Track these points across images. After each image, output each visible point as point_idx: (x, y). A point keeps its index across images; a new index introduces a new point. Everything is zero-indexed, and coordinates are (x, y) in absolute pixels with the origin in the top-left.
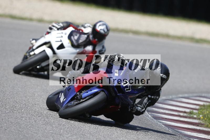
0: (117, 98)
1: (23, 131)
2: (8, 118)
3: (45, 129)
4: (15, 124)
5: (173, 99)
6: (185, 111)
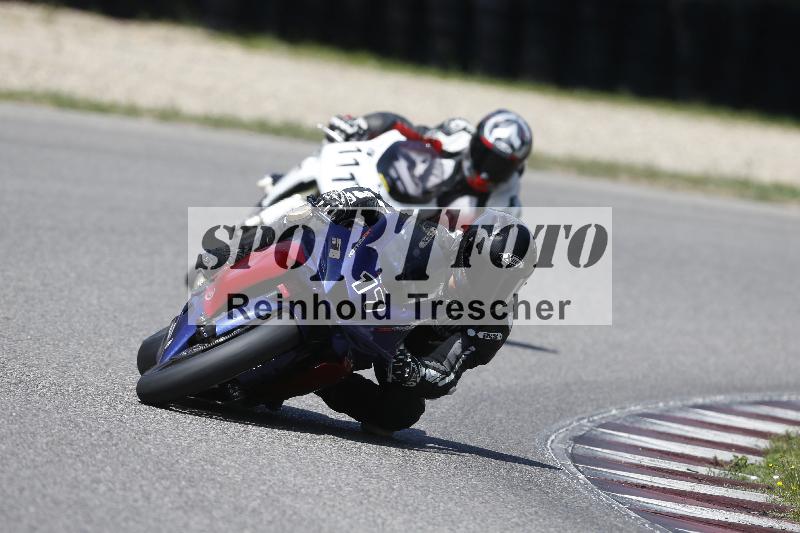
5: (671, 414)
6: (715, 458)
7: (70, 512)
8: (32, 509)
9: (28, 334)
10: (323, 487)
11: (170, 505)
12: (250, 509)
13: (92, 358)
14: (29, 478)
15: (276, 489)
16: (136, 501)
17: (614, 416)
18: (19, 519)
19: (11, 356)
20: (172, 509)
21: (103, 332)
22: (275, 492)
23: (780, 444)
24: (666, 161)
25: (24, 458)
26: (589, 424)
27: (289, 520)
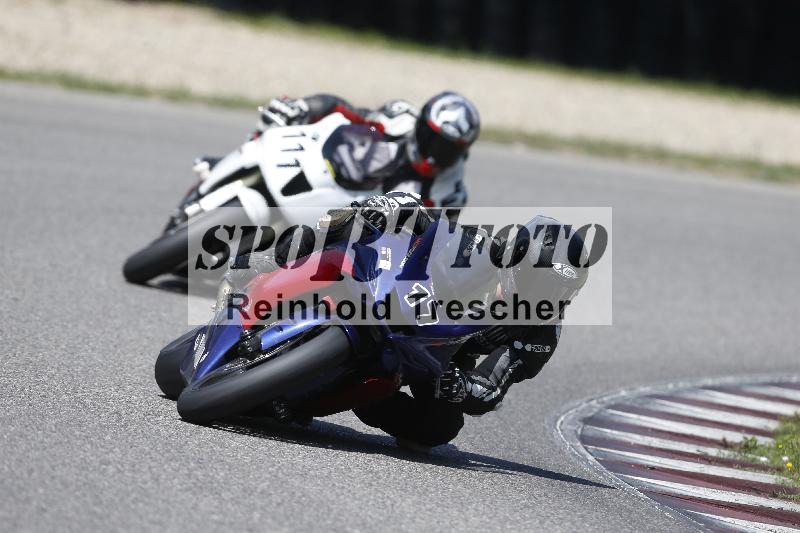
0: (389, 350)
1: (108, 516)
2: (53, 468)
3: (193, 508)
4: (78, 488)
5: (681, 395)
6: (724, 440)
7: (78, 493)
8: (41, 491)
9: (36, 315)
10: (332, 469)
11: (179, 487)
12: (259, 490)
13: (101, 339)
14: (37, 460)
15: (285, 470)
16: (145, 482)
17: (623, 397)
18: (28, 500)
19: (19, 338)
20: (180, 490)
21: (112, 313)
22: (283, 473)
23: (789, 425)
24: (675, 141)
25: (33, 439)
26: (599, 406)
27: (298, 502)
